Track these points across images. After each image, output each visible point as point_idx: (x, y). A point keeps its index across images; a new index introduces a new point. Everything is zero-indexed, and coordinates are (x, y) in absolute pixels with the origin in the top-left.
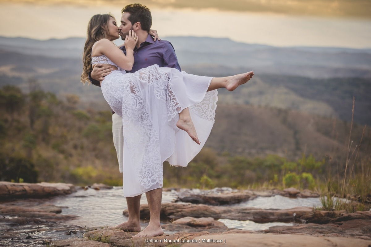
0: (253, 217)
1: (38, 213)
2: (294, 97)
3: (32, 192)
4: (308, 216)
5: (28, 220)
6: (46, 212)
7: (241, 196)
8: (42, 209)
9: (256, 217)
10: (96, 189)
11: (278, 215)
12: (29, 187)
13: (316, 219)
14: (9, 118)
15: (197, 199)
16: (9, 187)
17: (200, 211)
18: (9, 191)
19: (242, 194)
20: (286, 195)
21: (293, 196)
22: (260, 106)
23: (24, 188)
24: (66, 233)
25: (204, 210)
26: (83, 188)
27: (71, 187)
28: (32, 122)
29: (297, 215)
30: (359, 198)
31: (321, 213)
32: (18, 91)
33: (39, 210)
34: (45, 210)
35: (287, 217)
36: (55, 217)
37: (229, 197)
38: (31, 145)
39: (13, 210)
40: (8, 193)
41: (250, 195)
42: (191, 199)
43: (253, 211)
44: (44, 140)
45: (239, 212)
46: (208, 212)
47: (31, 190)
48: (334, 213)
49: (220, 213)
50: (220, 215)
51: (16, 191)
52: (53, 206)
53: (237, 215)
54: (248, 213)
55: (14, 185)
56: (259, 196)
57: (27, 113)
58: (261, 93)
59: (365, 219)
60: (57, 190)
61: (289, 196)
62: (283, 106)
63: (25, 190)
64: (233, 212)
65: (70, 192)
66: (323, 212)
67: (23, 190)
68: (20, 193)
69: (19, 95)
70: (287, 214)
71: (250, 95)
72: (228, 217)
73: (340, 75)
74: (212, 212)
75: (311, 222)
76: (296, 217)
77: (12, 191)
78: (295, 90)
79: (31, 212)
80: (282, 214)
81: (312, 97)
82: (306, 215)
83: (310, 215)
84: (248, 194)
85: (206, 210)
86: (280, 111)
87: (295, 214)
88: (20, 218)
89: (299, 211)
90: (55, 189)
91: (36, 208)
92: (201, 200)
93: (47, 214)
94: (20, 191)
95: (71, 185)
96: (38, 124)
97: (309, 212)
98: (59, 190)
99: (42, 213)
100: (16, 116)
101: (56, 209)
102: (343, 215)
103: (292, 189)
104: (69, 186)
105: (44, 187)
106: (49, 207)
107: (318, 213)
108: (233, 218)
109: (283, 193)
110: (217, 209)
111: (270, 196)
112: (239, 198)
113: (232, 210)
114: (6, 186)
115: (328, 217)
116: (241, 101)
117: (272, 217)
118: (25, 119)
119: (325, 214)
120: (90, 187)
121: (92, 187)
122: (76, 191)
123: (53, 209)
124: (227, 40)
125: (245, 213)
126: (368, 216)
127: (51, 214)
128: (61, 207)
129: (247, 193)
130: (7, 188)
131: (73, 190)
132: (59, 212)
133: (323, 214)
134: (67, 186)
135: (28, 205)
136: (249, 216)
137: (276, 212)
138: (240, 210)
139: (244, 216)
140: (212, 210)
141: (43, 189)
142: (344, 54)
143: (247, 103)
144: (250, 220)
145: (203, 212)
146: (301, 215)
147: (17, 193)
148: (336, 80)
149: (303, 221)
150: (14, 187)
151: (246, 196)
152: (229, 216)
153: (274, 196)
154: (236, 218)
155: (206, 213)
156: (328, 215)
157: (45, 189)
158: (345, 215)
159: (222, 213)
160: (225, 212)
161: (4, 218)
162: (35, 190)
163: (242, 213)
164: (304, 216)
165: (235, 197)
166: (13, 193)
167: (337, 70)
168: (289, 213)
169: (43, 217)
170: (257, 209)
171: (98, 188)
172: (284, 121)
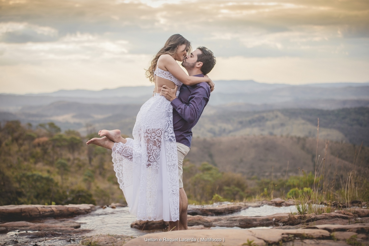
0: (239, 223)
1: (59, 228)
2: (310, 127)
3: (58, 212)
4: (284, 220)
5: (46, 233)
6: (67, 227)
7: (234, 207)
8: (64, 225)
9: (241, 223)
10: (113, 208)
11: (260, 221)
12: (56, 208)
13: (291, 222)
14: (71, 157)
15: (196, 212)
16: (40, 209)
17: (194, 221)
18: (40, 212)
19: (235, 206)
20: (272, 205)
21: (279, 205)
22: (282, 136)
23: (51, 209)
24: (67, 241)
25: (198, 220)
26: (102, 207)
27: (91, 207)
28: (90, 160)
29: (276, 219)
30: (334, 203)
31: (295, 217)
32: (78, 134)
33: (61, 226)
34: (67, 226)
35: (268, 222)
36: (73, 231)
37: (223, 208)
38: (89, 179)
39: (40, 227)
40: (39, 214)
41: (242, 206)
42: (191, 212)
43: (239, 218)
44: (100, 174)
45: (228, 220)
46: (201, 221)
47: (58, 211)
48: (305, 216)
49: (211, 222)
50: (211, 223)
51: (45, 212)
52: (74, 222)
53: (226, 222)
54: (235, 220)
55: (44, 207)
56: (250, 206)
57: (86, 152)
58: (282, 125)
59: (328, 219)
60: (79, 210)
61: (275, 205)
62: (301, 135)
63: (53, 211)
64: (223, 220)
65: (90, 211)
66: (296, 216)
67: (51, 211)
68: (49, 213)
69: (78, 138)
70: (267, 220)
71: (273, 127)
72: (218, 225)
73: (348, 106)
74: (205, 221)
75: (287, 225)
76: (275, 221)
77: (42, 212)
78: (311, 121)
79: (54, 227)
80: (263, 220)
81: (325, 126)
82: (283, 219)
83: (286, 219)
84: (240, 206)
85: (199, 220)
86: (299, 139)
87: (274, 219)
88: (40, 232)
89: (278, 217)
90: (78, 209)
91: (59, 225)
92: (199, 212)
93: (66, 229)
94: (49, 212)
95: (91, 205)
96: (96, 161)
97: (286, 217)
98: (81, 210)
99: (62, 228)
100: (76, 155)
101: (76, 225)
102: (311, 217)
103: (278, 200)
104: (90, 206)
105: (68, 208)
106: (70, 223)
107: (293, 217)
108: (222, 225)
109: (270, 203)
110: (209, 218)
111: (259, 206)
112: (232, 209)
113: (222, 218)
114: (37, 208)
115: (301, 220)
116: (266, 133)
117: (255, 223)
118: (84, 157)
119: (298, 217)
120: (108, 206)
121: (110, 206)
122: (95, 210)
123: (73, 225)
124: (252, 81)
125: (232, 220)
126: (331, 216)
127: (70, 229)
128: (80, 223)
129: (240, 204)
130: (38, 210)
131: (93, 209)
132: (78, 227)
133: (296, 218)
134: (88, 206)
135: (54, 222)
136: (235, 223)
137: (259, 219)
138: (229, 218)
139: (231, 223)
140: (204, 220)
141: (68, 209)
142: (349, 88)
143: (271, 134)
144: (237, 226)
145: (197, 221)
146: (279, 219)
147: (47, 214)
148: (343, 110)
149: (281, 224)
150: (44, 209)
151: (238, 207)
152: (219, 223)
153: (263, 206)
154: (224, 225)
155: (199, 222)
156: (300, 218)
157: (69, 209)
158: (313, 217)
159: (213, 222)
160: (216, 220)
161: (27, 232)
162: (60, 211)
163: (230, 220)
164: (281, 220)
165: (228, 208)
166: (43, 214)
167: (345, 102)
168: (269, 218)
169: (64, 232)
170: (243, 217)
171: (114, 206)
172: (303, 148)
